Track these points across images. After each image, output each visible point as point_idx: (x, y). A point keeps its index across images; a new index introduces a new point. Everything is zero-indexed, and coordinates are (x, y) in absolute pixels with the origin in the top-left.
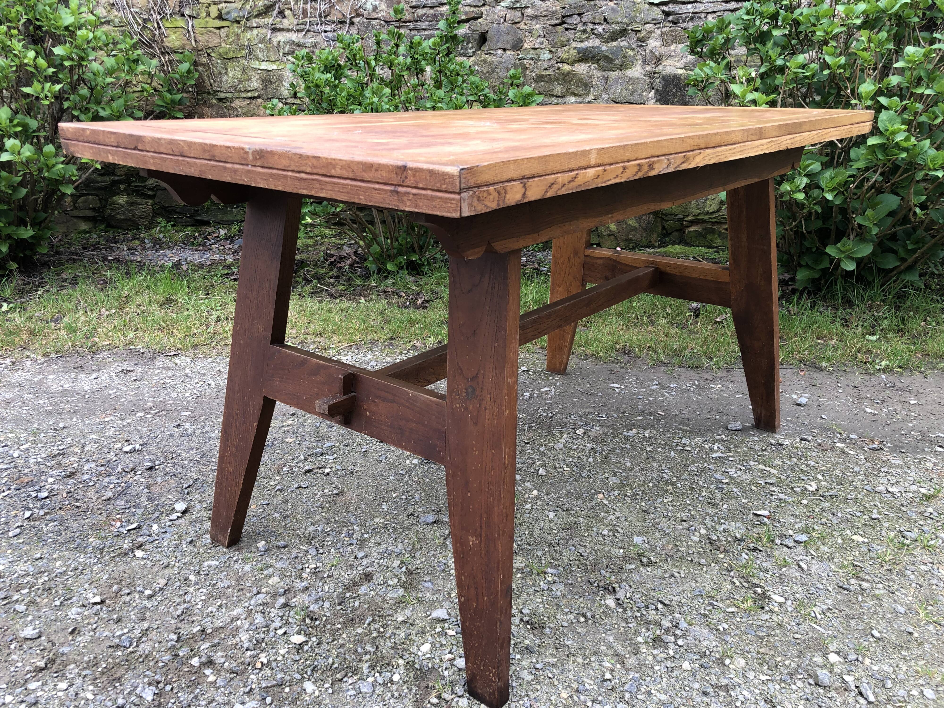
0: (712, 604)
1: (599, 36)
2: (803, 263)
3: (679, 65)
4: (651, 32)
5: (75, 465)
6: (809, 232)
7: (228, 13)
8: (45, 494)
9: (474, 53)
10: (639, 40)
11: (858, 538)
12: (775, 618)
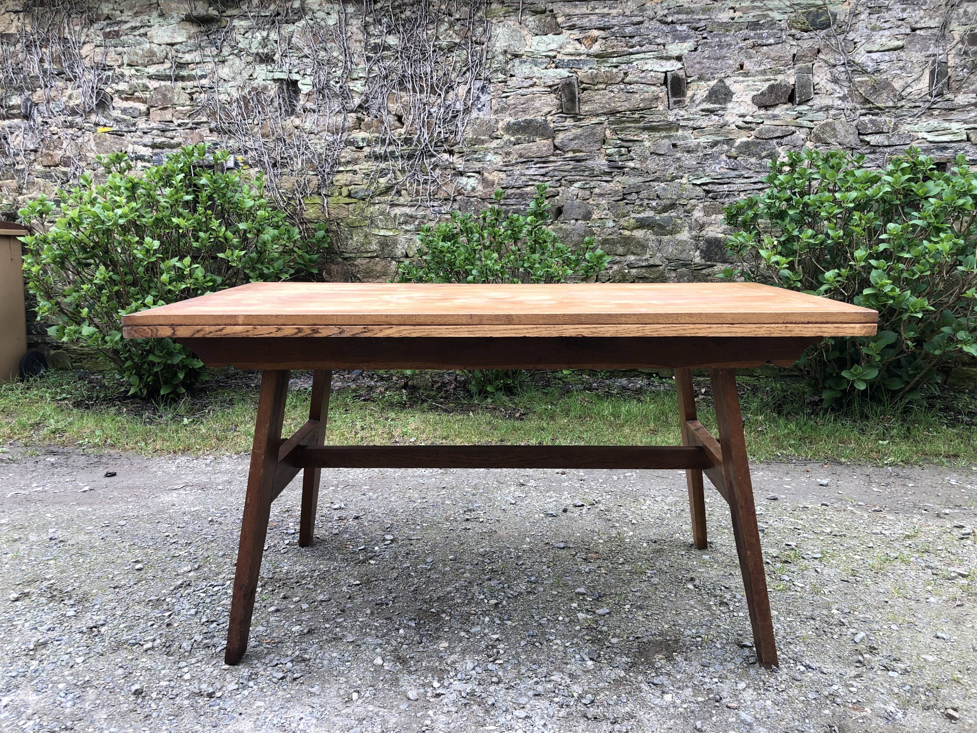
1: (653, 209)
2: (827, 386)
3: (719, 230)
4: (695, 206)
6: (829, 361)
7: (356, 192)
9: (552, 223)
10: (685, 211)
11: (857, 557)
12: (798, 594)
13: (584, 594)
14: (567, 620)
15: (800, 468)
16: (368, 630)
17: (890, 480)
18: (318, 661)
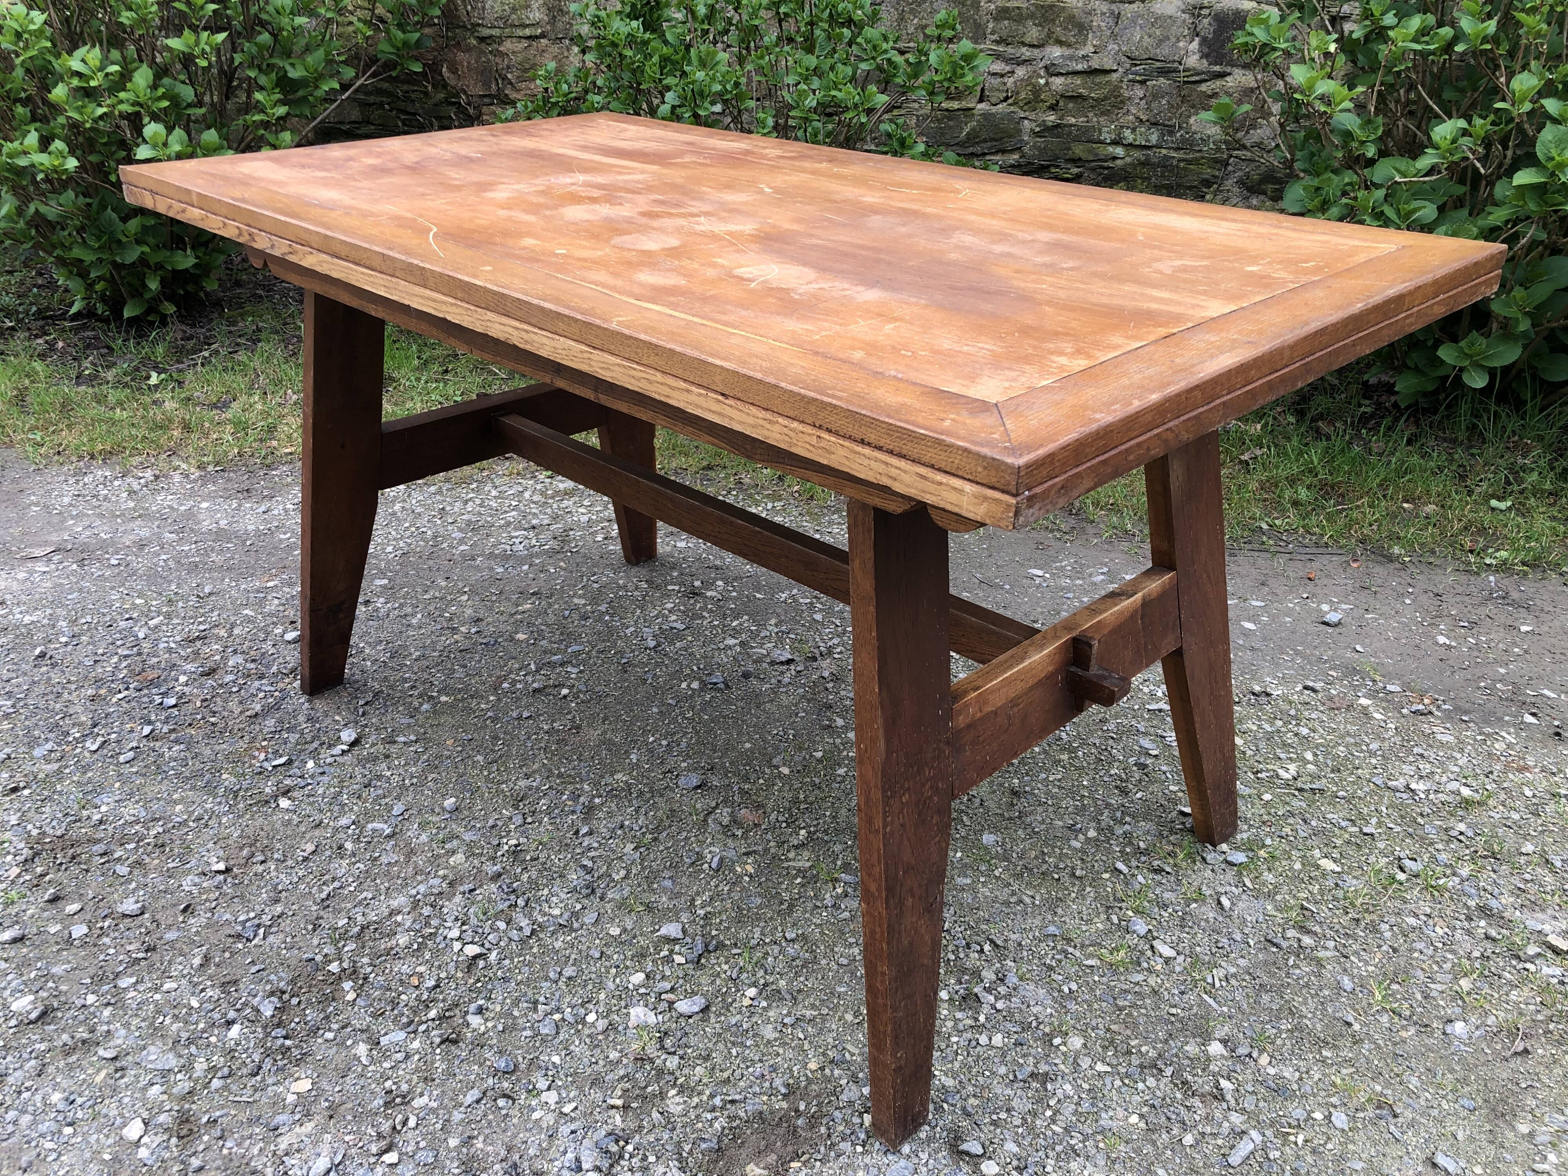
0: (1065, 952)
2: (1410, 364)
5: (217, 657)
8: (172, 701)
11: (1328, 865)
12: (1152, 981)
13: (675, 941)
14: (602, 1024)
15: (1295, 570)
16: (168, 1021)
17: (1483, 611)
18: (11, 1115)
